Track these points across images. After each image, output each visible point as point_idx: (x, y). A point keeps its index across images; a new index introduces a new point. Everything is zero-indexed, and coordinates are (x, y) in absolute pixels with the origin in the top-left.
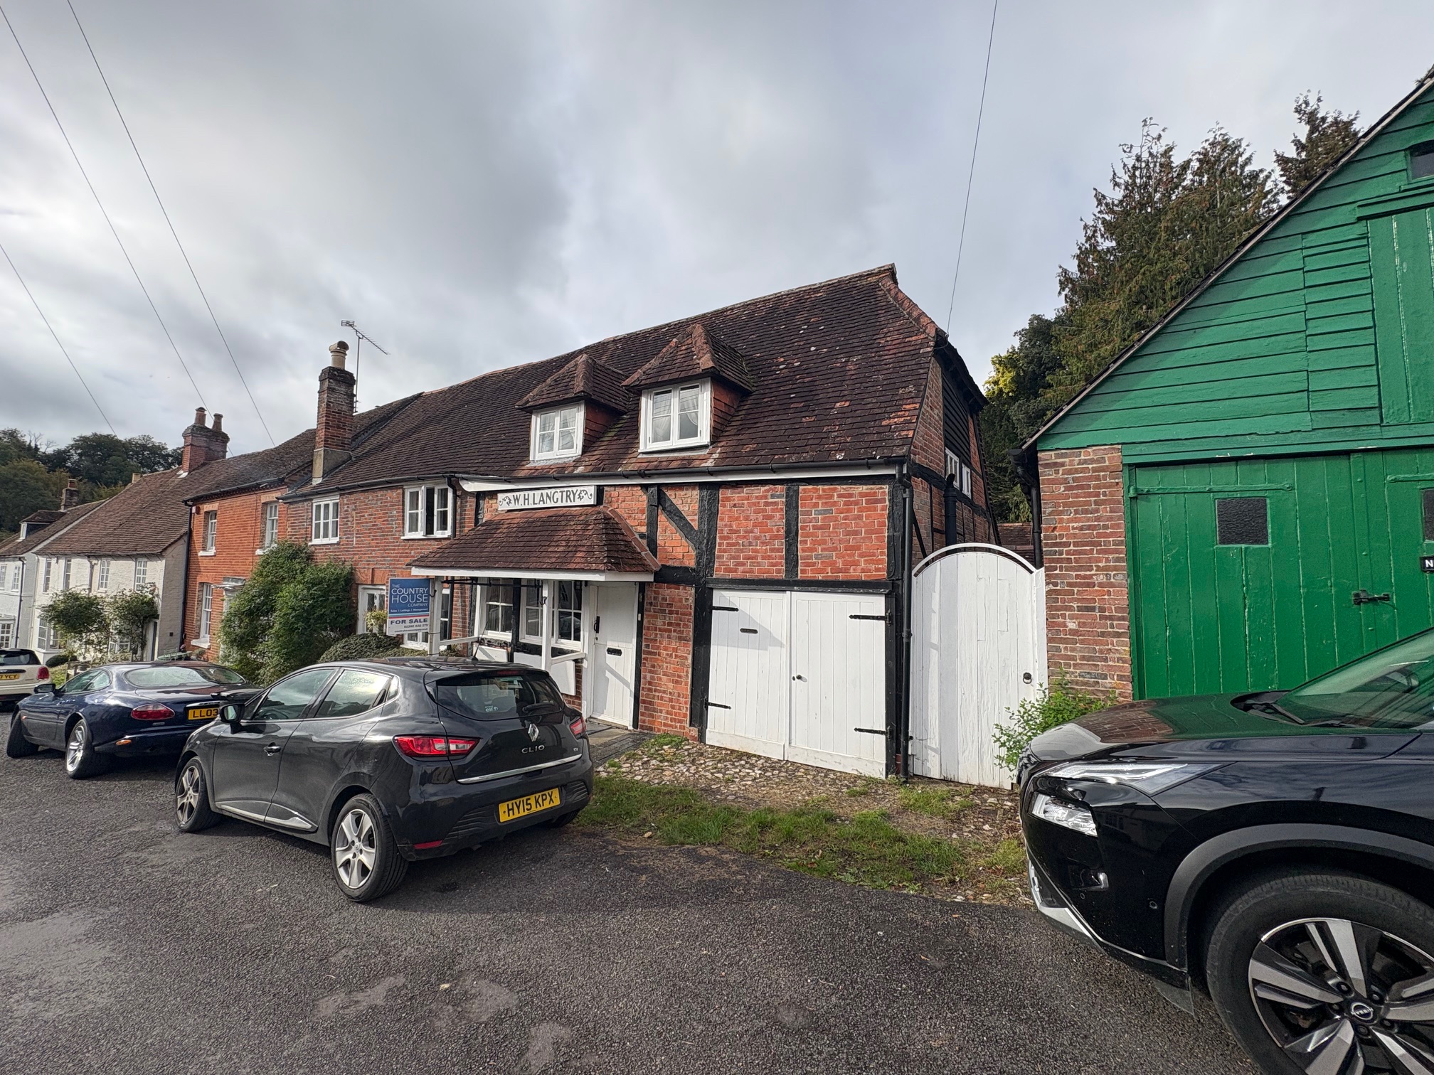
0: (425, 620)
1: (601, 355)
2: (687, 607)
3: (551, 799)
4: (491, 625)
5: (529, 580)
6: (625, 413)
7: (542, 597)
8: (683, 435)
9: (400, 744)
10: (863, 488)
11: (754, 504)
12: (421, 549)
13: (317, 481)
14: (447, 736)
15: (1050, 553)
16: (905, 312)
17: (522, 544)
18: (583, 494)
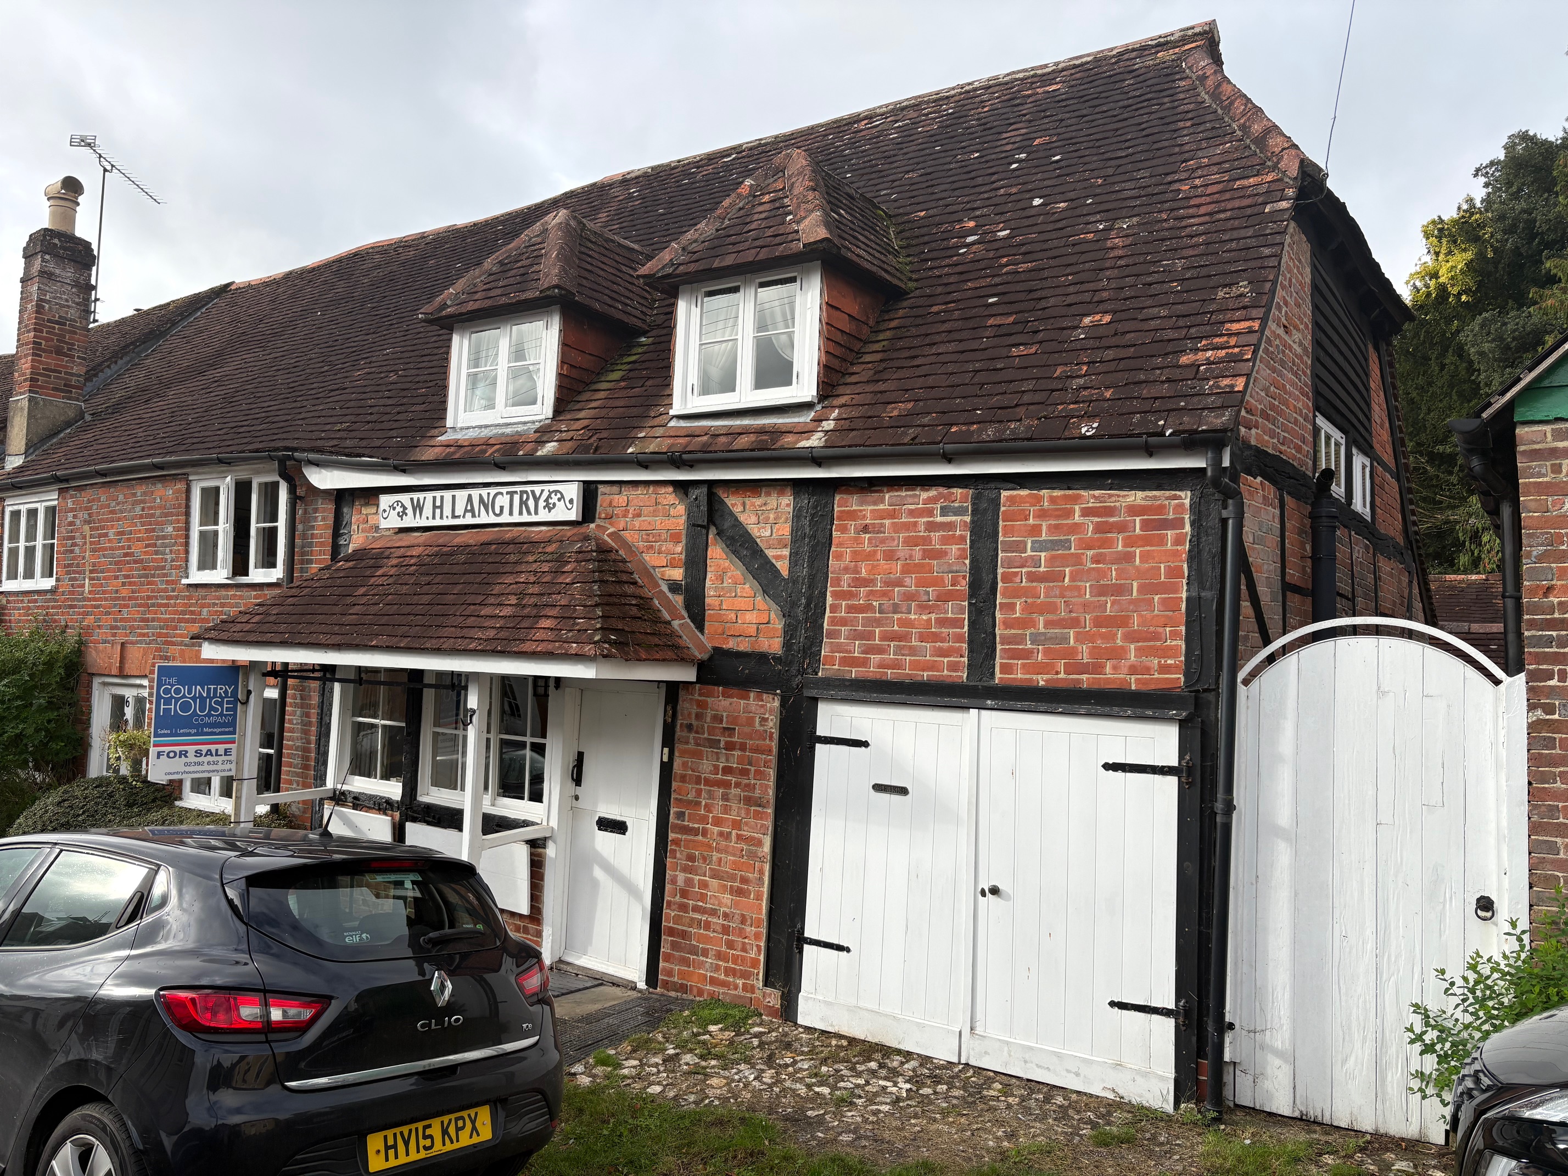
0: (227, 752)
1: (596, 210)
2: (762, 735)
3: (474, 1128)
4: (361, 766)
5: (440, 674)
6: (644, 333)
7: (466, 710)
8: (761, 382)
9: (172, 1006)
10: (1137, 497)
11: (907, 527)
12: (223, 605)
13: (14, 462)
14: (265, 991)
15: (1540, 641)
16: (1235, 126)
17: (426, 599)
18: (554, 499)
